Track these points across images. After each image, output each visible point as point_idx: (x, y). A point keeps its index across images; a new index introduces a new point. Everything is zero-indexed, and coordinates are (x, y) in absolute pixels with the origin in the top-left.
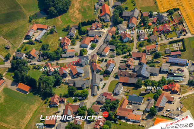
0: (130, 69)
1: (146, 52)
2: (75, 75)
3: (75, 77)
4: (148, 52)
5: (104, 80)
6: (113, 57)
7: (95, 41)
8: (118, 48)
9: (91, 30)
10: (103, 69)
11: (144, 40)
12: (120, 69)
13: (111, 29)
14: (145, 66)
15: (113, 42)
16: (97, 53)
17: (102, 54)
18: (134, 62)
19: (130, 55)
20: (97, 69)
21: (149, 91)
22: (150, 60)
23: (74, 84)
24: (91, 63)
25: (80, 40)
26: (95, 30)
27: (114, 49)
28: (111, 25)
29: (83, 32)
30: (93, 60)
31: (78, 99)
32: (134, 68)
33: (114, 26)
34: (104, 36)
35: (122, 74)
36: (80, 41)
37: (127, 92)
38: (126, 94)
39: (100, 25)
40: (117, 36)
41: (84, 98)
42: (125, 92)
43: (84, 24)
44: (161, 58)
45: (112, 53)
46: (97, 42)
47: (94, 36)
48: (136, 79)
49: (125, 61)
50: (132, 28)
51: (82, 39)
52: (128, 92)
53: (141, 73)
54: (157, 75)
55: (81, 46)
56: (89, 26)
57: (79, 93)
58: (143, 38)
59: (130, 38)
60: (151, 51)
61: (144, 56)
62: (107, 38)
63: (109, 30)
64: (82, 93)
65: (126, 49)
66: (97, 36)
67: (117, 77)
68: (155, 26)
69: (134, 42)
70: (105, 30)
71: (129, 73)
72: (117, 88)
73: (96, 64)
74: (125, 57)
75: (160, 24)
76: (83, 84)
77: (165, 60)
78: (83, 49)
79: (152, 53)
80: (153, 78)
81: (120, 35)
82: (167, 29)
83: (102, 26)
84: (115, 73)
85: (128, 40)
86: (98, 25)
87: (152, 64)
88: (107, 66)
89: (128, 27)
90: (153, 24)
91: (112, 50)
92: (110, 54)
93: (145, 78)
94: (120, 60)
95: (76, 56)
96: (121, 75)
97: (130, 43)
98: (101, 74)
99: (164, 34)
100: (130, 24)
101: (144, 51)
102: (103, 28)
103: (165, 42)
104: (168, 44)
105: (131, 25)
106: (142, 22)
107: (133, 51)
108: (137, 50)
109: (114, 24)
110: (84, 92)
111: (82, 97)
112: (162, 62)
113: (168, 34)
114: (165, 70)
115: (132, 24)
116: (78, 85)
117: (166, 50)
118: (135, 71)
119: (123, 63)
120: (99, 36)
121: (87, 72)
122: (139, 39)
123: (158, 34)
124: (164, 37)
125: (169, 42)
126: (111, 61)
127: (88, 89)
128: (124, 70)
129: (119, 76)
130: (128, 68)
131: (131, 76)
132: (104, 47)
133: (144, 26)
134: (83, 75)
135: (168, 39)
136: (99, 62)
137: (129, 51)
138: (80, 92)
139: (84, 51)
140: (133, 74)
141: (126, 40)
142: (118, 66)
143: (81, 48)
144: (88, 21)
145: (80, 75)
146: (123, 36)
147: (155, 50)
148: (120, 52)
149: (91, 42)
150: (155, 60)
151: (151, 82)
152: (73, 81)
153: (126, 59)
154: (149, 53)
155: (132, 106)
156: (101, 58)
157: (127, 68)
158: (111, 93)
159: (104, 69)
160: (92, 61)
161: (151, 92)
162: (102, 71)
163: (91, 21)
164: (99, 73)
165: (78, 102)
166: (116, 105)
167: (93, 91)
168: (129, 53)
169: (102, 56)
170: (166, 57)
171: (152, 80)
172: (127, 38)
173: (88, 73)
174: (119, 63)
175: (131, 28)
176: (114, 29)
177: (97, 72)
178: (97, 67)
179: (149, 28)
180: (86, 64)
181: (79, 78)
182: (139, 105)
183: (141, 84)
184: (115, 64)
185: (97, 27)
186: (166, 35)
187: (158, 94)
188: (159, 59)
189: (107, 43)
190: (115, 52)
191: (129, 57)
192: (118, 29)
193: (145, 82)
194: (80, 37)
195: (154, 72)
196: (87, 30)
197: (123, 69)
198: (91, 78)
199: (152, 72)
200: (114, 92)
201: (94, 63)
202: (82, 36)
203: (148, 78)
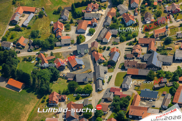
0: (138, 58)
1: (154, 38)
2: (74, 67)
3: (74, 69)
4: (157, 37)
5: (109, 72)
6: (116, 44)
7: (93, 26)
8: (121, 34)
9: (87, 12)
10: (106, 59)
11: (150, 23)
12: (126, 58)
13: (110, 11)
14: (156, 54)
15: (115, 26)
16: (97, 39)
17: (103, 41)
18: (142, 50)
19: (135, 41)
20: (99, 60)
21: (163, 84)
22: (160, 47)
23: (75, 78)
24: (92, 52)
25: (75, 24)
26: (92, 12)
27: (117, 34)
28: (109, 6)
29: (77, 15)
30: (94, 48)
31: (81, 96)
32: (143, 57)
33: (114, 7)
34: (102, 19)
35: (129, 64)
36: (76, 26)
37: (137, 86)
38: (137, 88)
39: (97, 6)
40: (118, 18)
41: (88, 95)
42: (135, 86)
43: (78, 5)
44: (173, 44)
45: (114, 39)
46: (95, 26)
47: (91, 20)
48: (146, 70)
49: (130, 48)
50: (135, 8)
51: (78, 24)
52: (139, 86)
53: (153, 63)
54: (170, 65)
55: (77, 32)
56: (84, 8)
57: (82, 89)
58: (149, 21)
59: (134, 21)
60: (160, 36)
61: (153, 42)
62: (108, 21)
63: (108, 11)
64: (85, 89)
65: (131, 34)
66: (95, 19)
67: (123, 68)
68: (162, 6)
69: (138, 25)
70: (103, 12)
71: (138, 63)
72: (127, 82)
73: (97, 54)
74: (130, 44)
75: (167, 3)
76: (85, 78)
77: (177, 46)
78: (80, 35)
79: (161, 38)
80: (166, 69)
81: (121, 17)
82: (177, 9)
83: (99, 7)
84: (121, 64)
85: (131, 23)
86: (95, 7)
87: (163, 52)
88: (111, 55)
89: (130, 8)
90: (159, 4)
91: (114, 36)
92: (112, 41)
93: (157, 69)
94: (125, 48)
95: (72, 43)
96: (129, 66)
97: (134, 26)
98: (104, 65)
99: (173, 15)
100: (133, 4)
101: (152, 36)
102: (100, 10)
103: (176, 24)
104: (179, 27)
105: (133, 6)
106: (146, 2)
107: (139, 36)
108: (144, 35)
109: (113, 4)
110: (87, 88)
111: (86, 94)
112: (174, 48)
113: (178, 15)
114: (179, 58)
115: (134, 4)
116: (79, 79)
117: (178, 34)
118: (145, 60)
119: (129, 51)
120: (97, 19)
121: (87, 64)
122: (144, 21)
123: (166, 15)
124: (174, 18)
125: (180, 25)
126: (115, 49)
127: (91, 84)
128: (131, 59)
129: (126, 68)
130: (136, 57)
131: (140, 67)
132: (105, 32)
133: (148, 5)
134: (83, 67)
135: (179, 21)
136: (101, 51)
137: (134, 36)
138: (82, 87)
139: (81, 38)
140: (143, 65)
141: (129, 23)
142: (124, 55)
143: (77, 35)
144: (83, 2)
145: (80, 67)
146: (126, 19)
147: (164, 35)
148: (124, 38)
149: (88, 27)
150: (166, 47)
151: (165, 73)
152: (73, 74)
153: (131, 47)
154: (158, 39)
155: (146, 103)
156: (103, 46)
157: (134, 56)
158: (118, 87)
159: (108, 58)
160: (92, 50)
161: (166, 85)
162: (105, 61)
163: (86, 1)
164: (102, 64)
165: (81, 99)
166: (127, 102)
167: (97, 86)
168: (134, 38)
169: (104, 43)
170: (178, 43)
171: (165, 71)
172: (131, 21)
173: (89, 64)
174: (124, 52)
175: (133, 9)
176: (114, 10)
177: (100, 63)
178: (100, 57)
179: (155, 8)
180: (85, 54)
181: (79, 71)
182: (154, 102)
183: (154, 76)
184: (120, 52)
185: (93, 9)
186: (175, 16)
187: (175, 88)
188: (170, 45)
189: (108, 28)
190: (118, 38)
191: (135, 44)
192: (118, 11)
193: (157, 74)
194: (74, 21)
195: (166, 61)
196: (83, 12)
197: (129, 58)
198: (93, 71)
199: (165, 61)
200: (123, 86)
201: (96, 53)
202: (77, 19)
203: (160, 69)
